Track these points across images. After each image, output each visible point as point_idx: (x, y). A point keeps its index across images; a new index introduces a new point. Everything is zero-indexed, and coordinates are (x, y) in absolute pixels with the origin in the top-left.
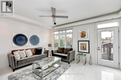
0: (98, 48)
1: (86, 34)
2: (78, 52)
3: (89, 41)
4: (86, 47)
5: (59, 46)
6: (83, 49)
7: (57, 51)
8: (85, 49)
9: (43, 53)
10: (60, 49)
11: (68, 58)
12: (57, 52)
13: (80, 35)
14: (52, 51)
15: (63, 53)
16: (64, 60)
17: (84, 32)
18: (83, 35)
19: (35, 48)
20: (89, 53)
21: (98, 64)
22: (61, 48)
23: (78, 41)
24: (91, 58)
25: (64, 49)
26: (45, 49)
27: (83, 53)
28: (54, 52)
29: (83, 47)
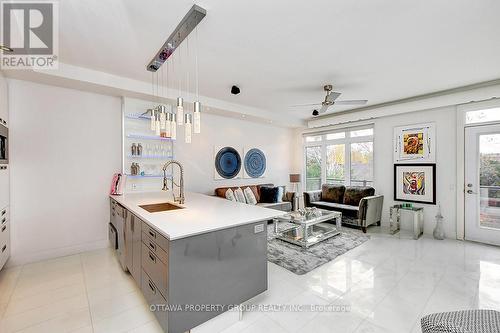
0: (468, 188)
1: (424, 142)
2: (395, 199)
3: (434, 166)
4: (423, 184)
5: (324, 182)
6: (413, 192)
7: (321, 195)
8: (421, 191)
9: (280, 199)
10: (330, 189)
11: (360, 215)
12: (319, 198)
13: (403, 144)
14: (307, 196)
15: (341, 202)
16: (348, 221)
17: (416, 135)
18: (413, 145)
19: (258, 186)
20: (434, 203)
21: (466, 240)
22: (335, 188)
23: (395, 165)
24: (440, 217)
25: (342, 189)
26: (284, 187)
27: (414, 205)
28: (312, 197)
29: (414, 185)
